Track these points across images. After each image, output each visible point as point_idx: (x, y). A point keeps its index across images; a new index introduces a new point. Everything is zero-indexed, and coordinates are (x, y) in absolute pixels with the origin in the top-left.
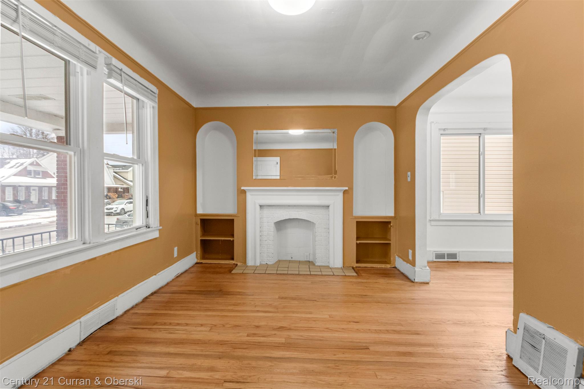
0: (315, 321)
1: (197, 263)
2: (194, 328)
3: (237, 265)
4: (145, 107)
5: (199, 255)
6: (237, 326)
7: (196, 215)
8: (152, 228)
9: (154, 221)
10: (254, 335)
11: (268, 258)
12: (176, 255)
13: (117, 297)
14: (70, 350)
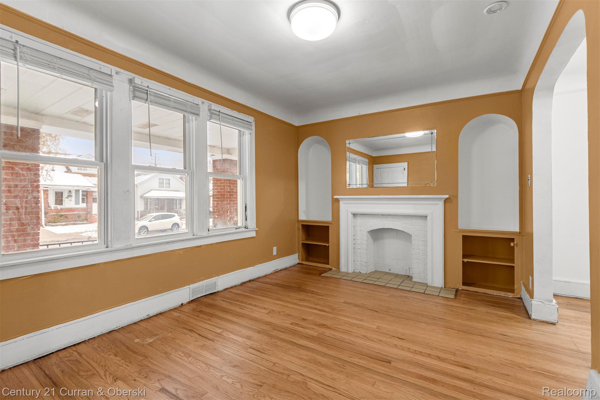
0: (358, 327)
1: (298, 264)
2: (258, 309)
3: (332, 269)
4: (245, 135)
5: (300, 257)
6: (289, 315)
7: (298, 221)
8: (249, 229)
9: (252, 223)
10: (297, 324)
11: (362, 267)
12: (275, 253)
13: (218, 277)
14: (182, 304)
